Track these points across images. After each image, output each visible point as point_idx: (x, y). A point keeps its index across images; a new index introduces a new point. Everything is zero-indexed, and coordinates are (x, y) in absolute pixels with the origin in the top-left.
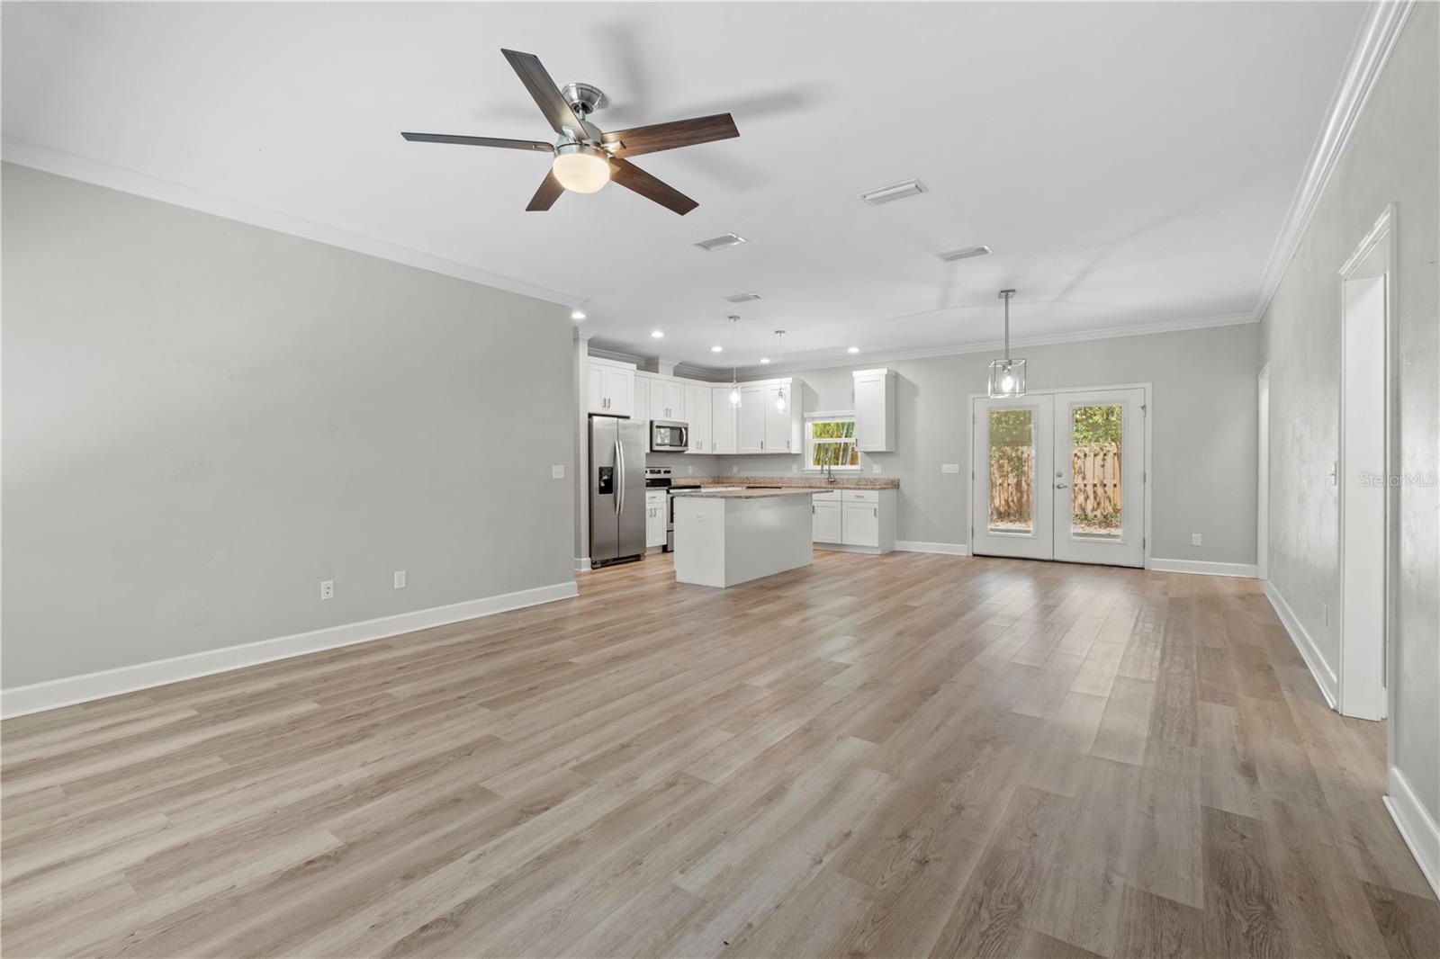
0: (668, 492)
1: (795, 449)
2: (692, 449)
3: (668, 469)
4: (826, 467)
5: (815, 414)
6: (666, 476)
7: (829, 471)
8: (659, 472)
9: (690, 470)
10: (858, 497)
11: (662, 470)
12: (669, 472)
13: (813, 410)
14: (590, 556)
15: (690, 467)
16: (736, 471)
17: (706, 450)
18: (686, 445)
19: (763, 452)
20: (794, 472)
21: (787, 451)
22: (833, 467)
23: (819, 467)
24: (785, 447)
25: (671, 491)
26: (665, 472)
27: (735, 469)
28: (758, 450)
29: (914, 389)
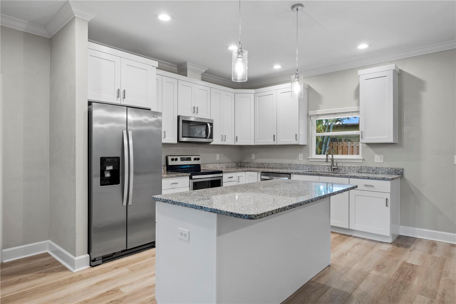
0: (191, 178)
1: (302, 141)
2: (216, 140)
3: (197, 157)
4: (330, 156)
5: (319, 112)
6: (196, 162)
7: (332, 160)
8: (189, 159)
9: (218, 157)
10: (366, 186)
11: (193, 158)
12: (198, 159)
13: (317, 108)
14: (89, 253)
15: (218, 155)
16: (255, 158)
17: (230, 141)
18: (211, 137)
19: (275, 143)
20: (301, 159)
21: (295, 143)
22: (336, 157)
23: (324, 157)
24: (295, 139)
25: (194, 177)
26: (195, 159)
27: (253, 157)
28: (271, 142)
29: (420, 84)
